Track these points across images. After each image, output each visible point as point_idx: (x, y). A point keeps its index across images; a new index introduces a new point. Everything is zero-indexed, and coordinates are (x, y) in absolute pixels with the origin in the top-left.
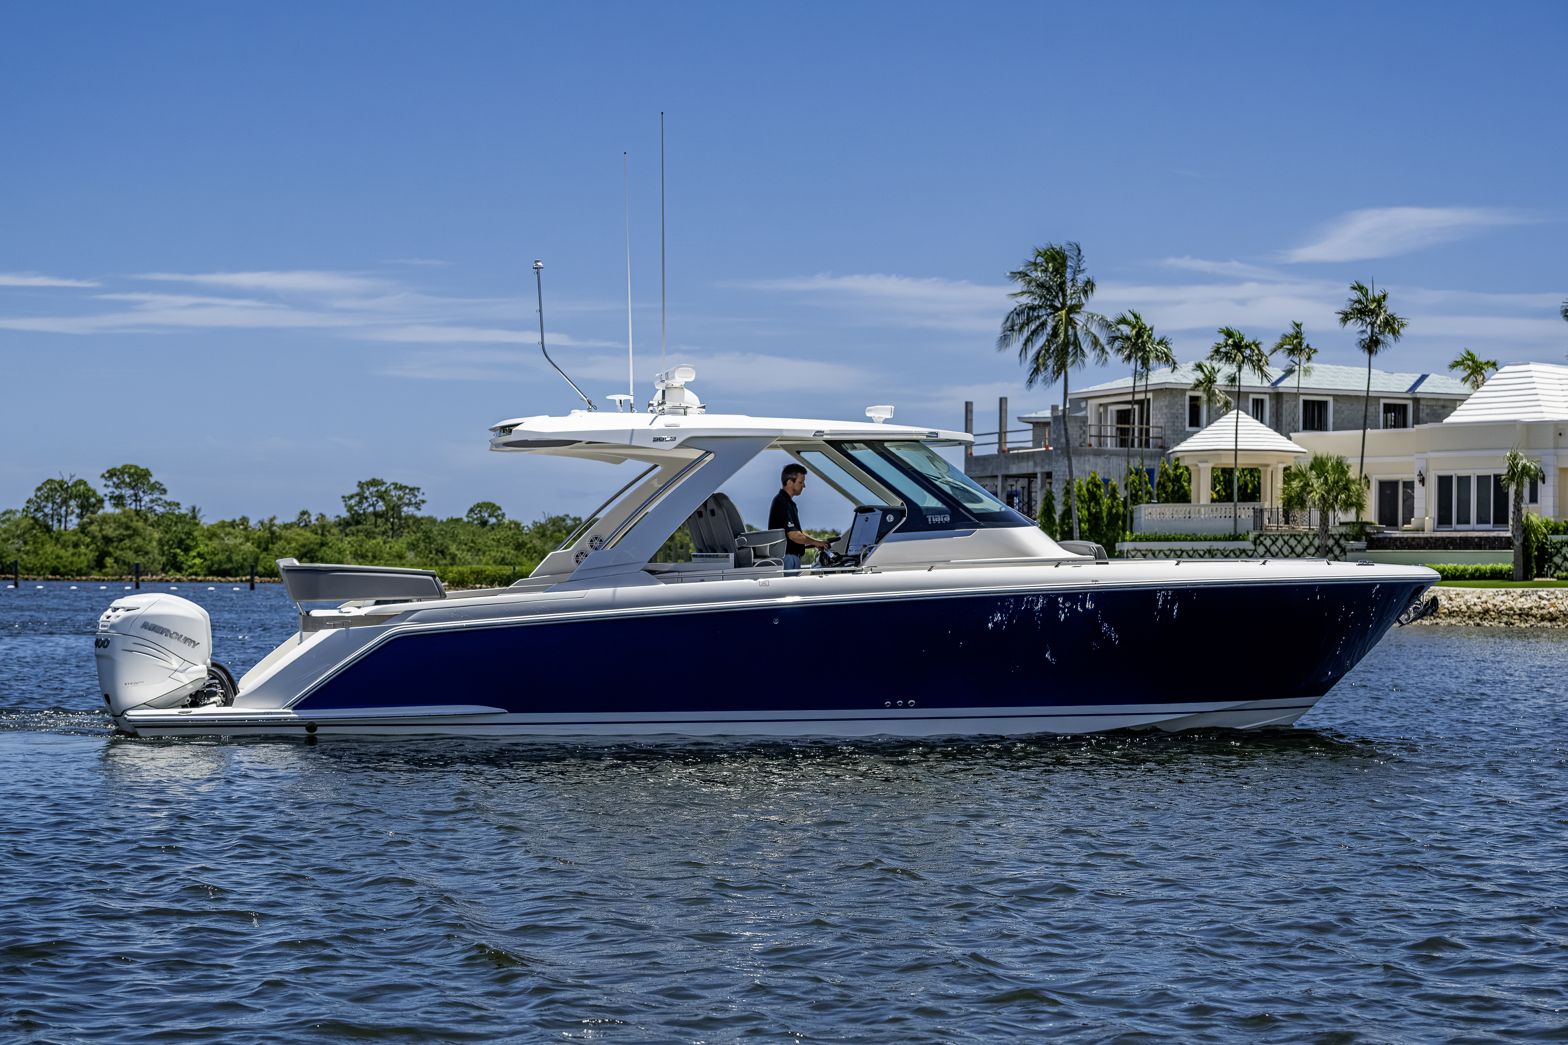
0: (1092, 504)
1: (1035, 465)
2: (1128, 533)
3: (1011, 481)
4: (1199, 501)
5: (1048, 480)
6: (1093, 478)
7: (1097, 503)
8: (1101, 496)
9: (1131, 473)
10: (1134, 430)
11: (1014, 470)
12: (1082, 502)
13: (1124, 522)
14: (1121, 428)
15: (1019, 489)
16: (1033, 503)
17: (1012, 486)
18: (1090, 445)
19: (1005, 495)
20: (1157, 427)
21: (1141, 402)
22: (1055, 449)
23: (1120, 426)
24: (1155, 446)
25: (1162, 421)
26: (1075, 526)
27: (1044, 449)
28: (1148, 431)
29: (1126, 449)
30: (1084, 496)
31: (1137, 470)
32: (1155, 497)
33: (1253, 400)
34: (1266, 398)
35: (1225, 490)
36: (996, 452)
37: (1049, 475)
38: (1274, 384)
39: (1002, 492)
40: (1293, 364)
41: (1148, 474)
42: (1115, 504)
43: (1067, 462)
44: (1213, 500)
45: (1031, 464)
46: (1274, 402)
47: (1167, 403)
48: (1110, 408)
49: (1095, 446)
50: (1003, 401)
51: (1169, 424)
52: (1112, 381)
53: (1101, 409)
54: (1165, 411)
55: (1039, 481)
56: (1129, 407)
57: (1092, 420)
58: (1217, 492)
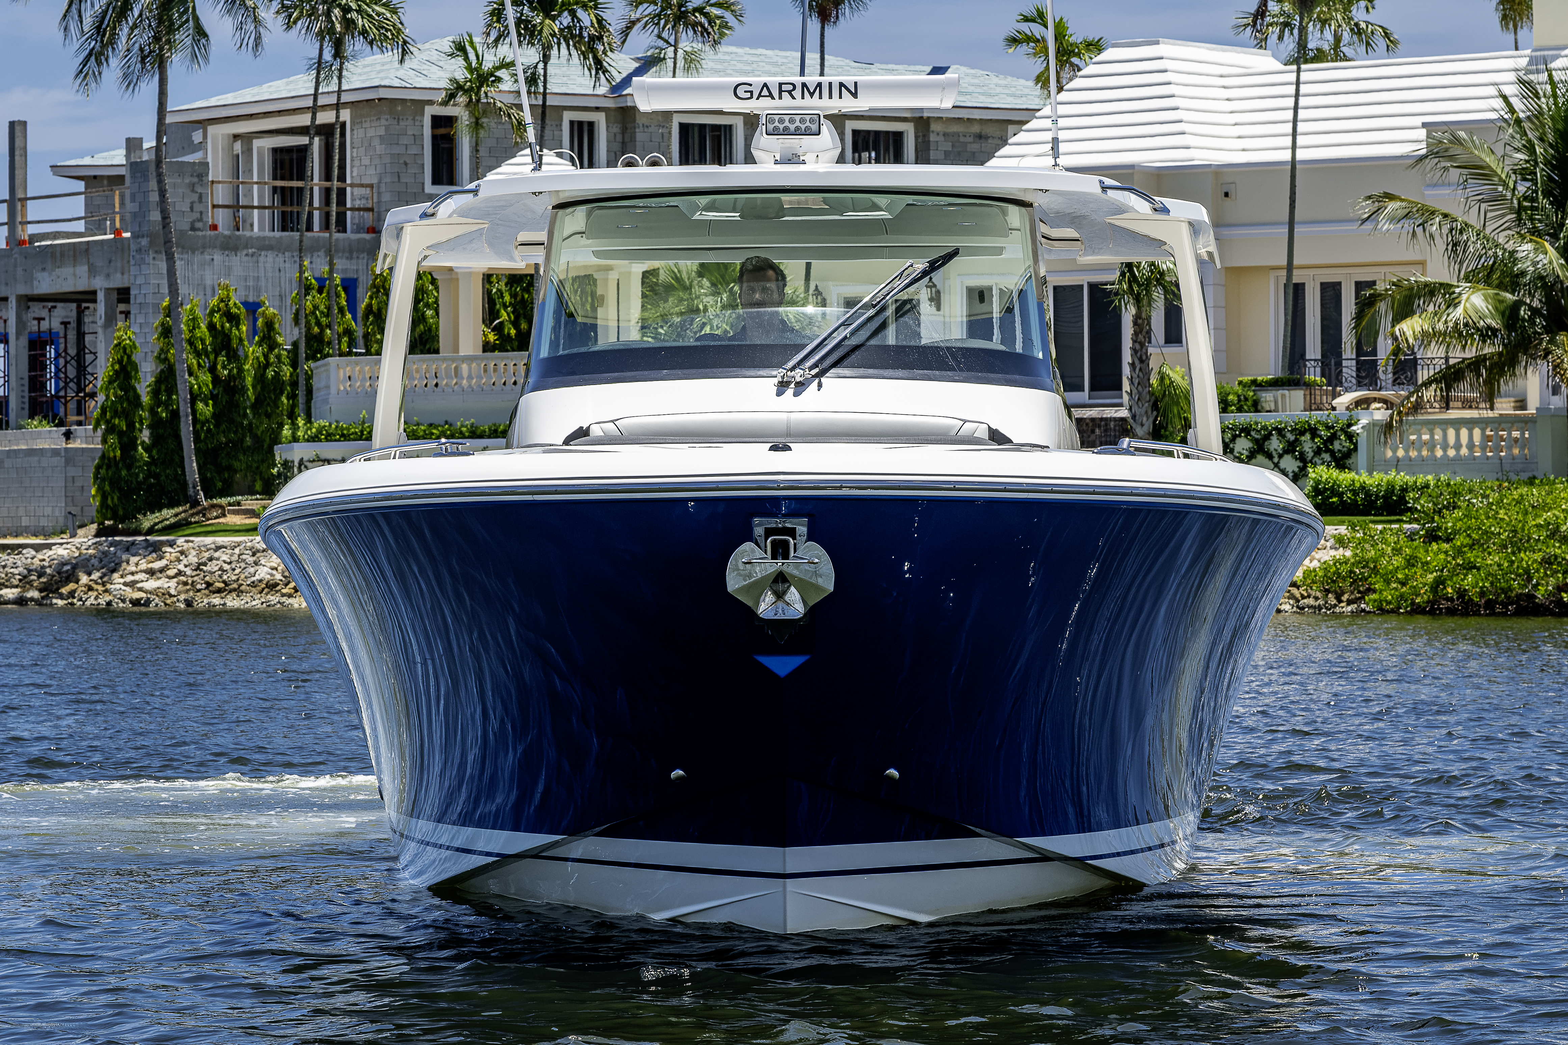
0: (221, 359)
1: (93, 271)
2: (301, 422)
3: (37, 310)
4: (456, 349)
5: (122, 307)
6: (224, 300)
7: (233, 356)
8: (241, 340)
9: (308, 289)
10: (312, 189)
11: (45, 284)
12: (198, 354)
13: (293, 396)
14: (283, 188)
15: (56, 326)
16: (89, 358)
17: (40, 319)
18: (214, 227)
19: (24, 341)
20: (362, 186)
21: (326, 131)
22: (135, 236)
23: (280, 183)
24: (358, 229)
25: (371, 171)
26: (185, 409)
27: (112, 236)
28: (342, 193)
29: (296, 235)
30: (203, 341)
31: (321, 282)
32: (361, 342)
33: (572, 123)
34: (600, 119)
35: (515, 324)
36: (4, 246)
37: (123, 295)
38: (617, 89)
39: (18, 335)
40: (661, 43)
41: (345, 289)
42: (272, 358)
43: (163, 266)
44: (487, 347)
45: (82, 270)
46: (616, 129)
47: (382, 131)
48: (257, 143)
49: (224, 229)
50: (17, 130)
51: (388, 179)
52: (261, 84)
53: (238, 147)
54: (380, 149)
55: (101, 307)
56: (304, 140)
57: (217, 170)
58: (498, 329)
